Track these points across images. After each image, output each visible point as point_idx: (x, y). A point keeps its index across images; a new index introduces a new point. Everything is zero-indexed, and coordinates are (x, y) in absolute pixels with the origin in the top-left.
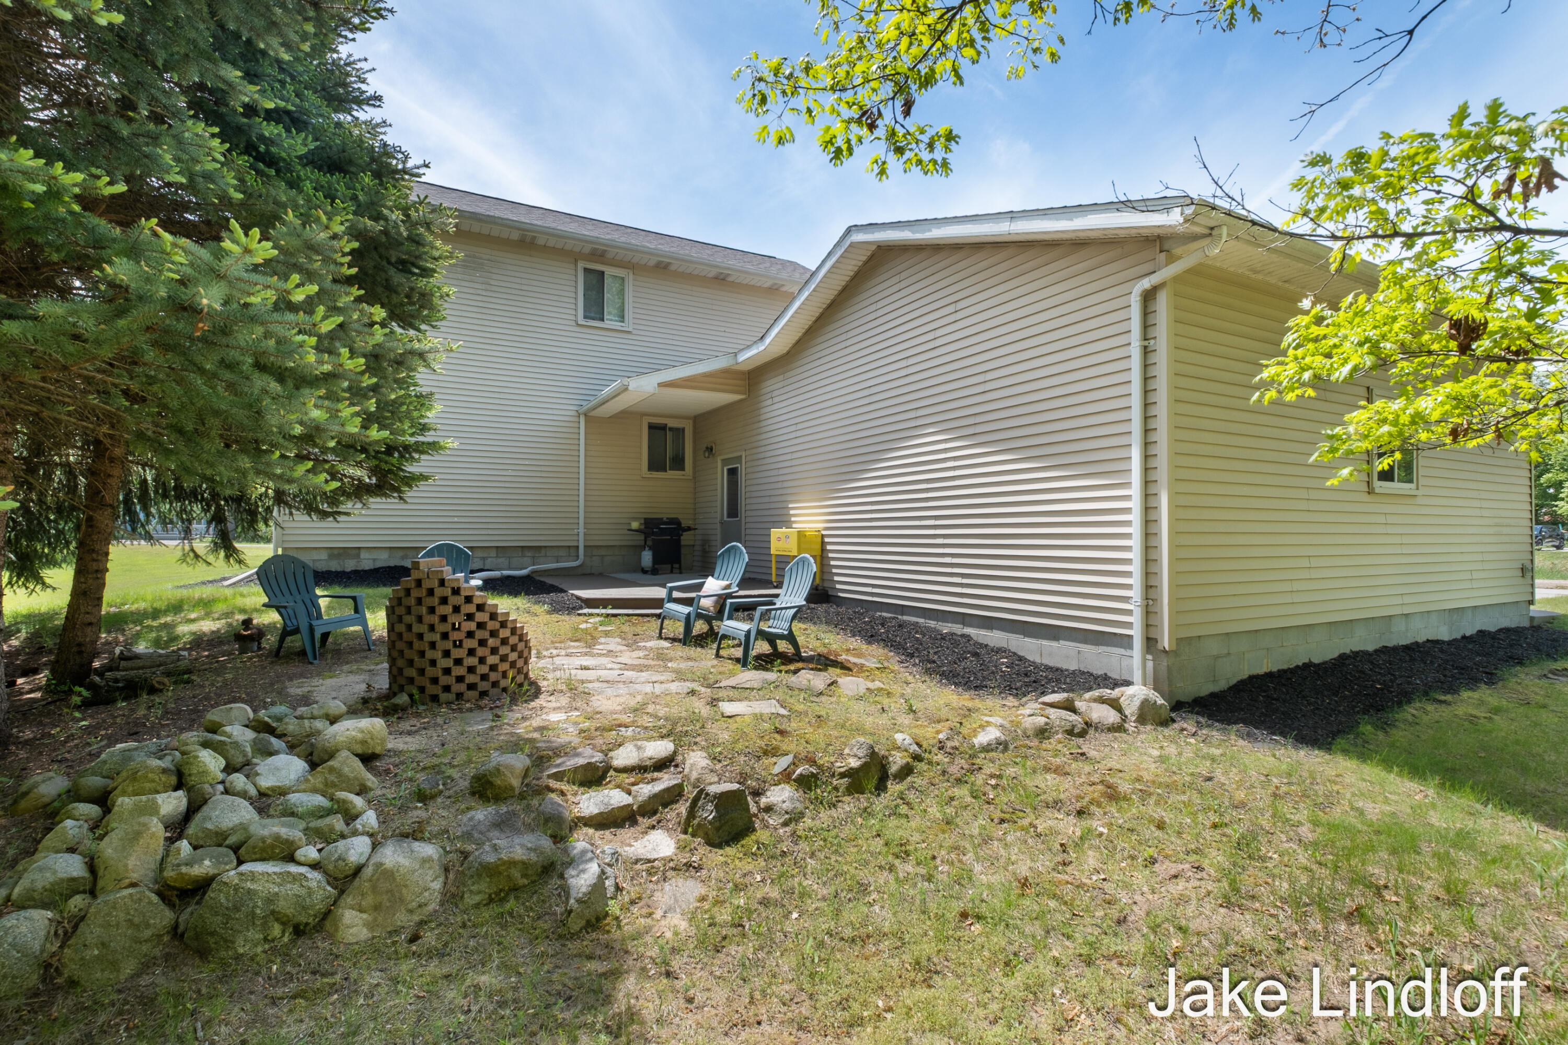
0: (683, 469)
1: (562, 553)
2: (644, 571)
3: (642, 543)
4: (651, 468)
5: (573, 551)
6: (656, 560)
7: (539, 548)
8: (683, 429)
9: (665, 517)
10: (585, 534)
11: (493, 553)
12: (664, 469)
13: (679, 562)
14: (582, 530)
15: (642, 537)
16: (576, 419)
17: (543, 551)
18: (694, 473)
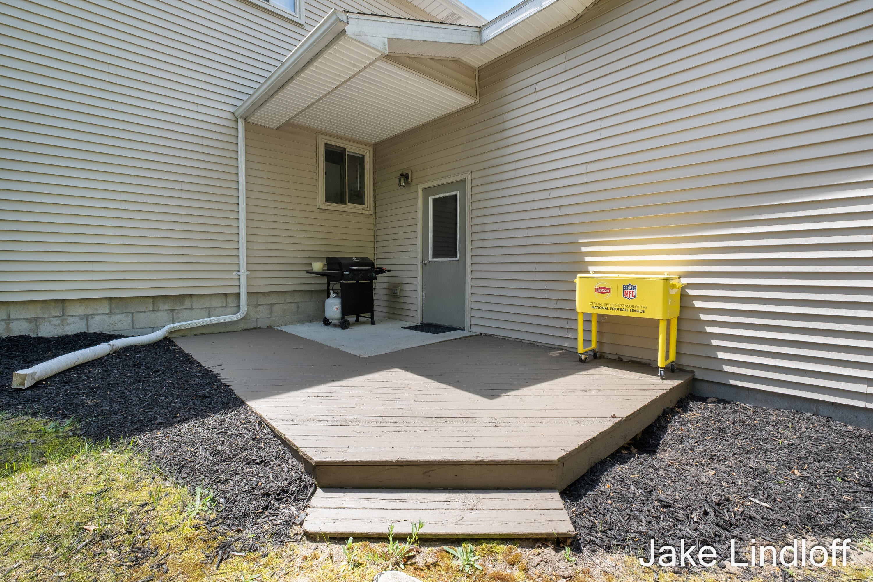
0: (363, 203)
1: (216, 303)
2: (327, 322)
3: (325, 287)
4: (329, 199)
5: (231, 301)
6: (346, 310)
7: (180, 298)
8: (362, 158)
9: (354, 257)
10: (248, 278)
11: (104, 308)
12: (342, 201)
13: (371, 311)
14: (243, 273)
15: (324, 280)
16: (232, 124)
17: (187, 303)
18: (375, 208)
